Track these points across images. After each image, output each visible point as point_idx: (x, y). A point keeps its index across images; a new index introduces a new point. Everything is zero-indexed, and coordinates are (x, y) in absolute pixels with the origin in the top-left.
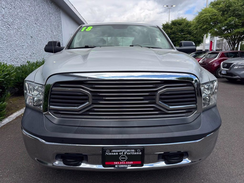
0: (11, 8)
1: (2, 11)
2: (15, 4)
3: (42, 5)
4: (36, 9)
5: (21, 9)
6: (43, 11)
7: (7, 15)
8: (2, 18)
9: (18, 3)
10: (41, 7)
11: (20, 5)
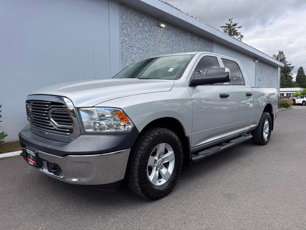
0: (142, 52)
1: (132, 56)
2: (148, 48)
3: (183, 44)
4: (173, 49)
5: (154, 52)
6: (183, 49)
7: (136, 59)
8: (131, 62)
9: (152, 46)
10: (183, 45)
11: (154, 48)
